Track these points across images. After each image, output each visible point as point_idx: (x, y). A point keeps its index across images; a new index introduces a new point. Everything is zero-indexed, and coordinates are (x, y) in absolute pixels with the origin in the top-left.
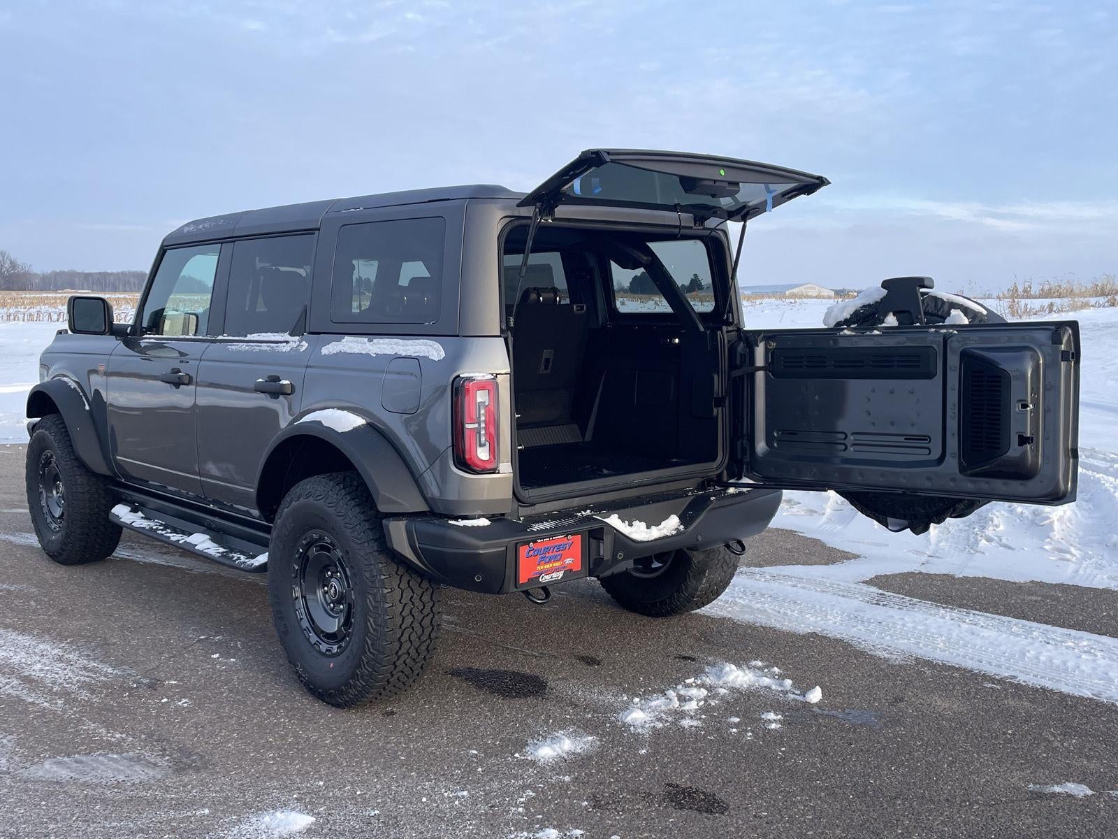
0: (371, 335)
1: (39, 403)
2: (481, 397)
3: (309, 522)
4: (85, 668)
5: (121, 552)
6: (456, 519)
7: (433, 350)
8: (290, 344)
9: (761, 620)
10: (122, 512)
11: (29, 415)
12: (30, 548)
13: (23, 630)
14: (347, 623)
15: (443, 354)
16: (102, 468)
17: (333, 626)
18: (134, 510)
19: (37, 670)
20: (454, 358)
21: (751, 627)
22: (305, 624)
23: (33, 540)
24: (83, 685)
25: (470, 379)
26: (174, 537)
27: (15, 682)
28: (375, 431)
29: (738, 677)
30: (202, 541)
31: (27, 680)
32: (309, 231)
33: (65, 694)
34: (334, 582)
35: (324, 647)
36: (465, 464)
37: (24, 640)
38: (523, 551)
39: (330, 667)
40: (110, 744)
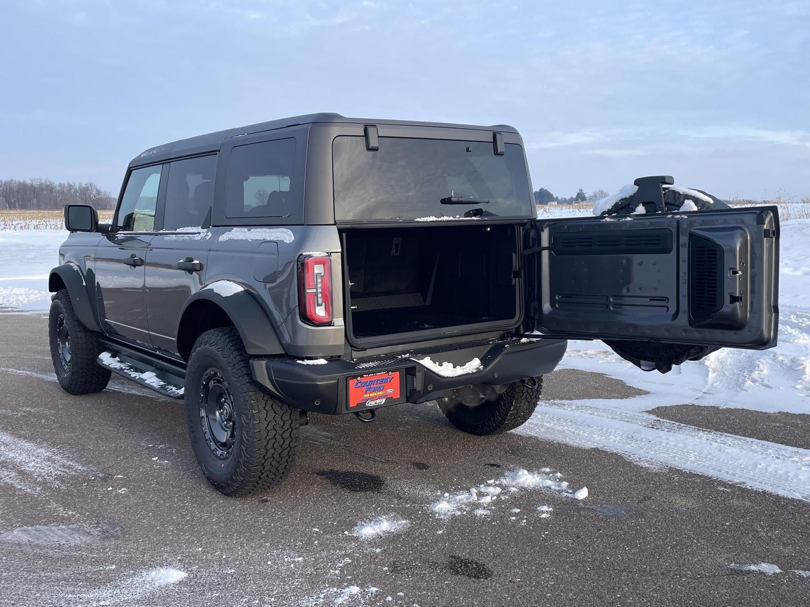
0: (249, 226)
1: (56, 282)
2: (318, 269)
3: (208, 362)
4: (63, 466)
5: (112, 386)
6: (303, 359)
7: (286, 235)
8: (201, 234)
10: (106, 358)
11: (51, 290)
13: (30, 439)
14: (232, 435)
15: (293, 238)
16: (92, 325)
17: (224, 437)
18: (113, 356)
19: (30, 467)
20: (301, 242)
21: (550, 443)
22: (208, 436)
23: (54, 377)
24: (60, 478)
25: (310, 256)
26: (133, 374)
27: (13, 474)
28: (249, 295)
29: (527, 479)
30: (151, 378)
31: (22, 473)
32: (213, 152)
33: (44, 484)
34: (226, 406)
35: (219, 452)
36: (309, 320)
37: (28, 445)
38: (352, 383)
39: (221, 467)
40: (63, 518)
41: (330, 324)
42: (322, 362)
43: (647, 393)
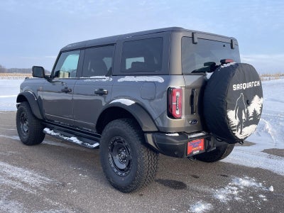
0: (135, 75)
1: (21, 98)
2: (178, 94)
4: (41, 179)
5: (44, 142)
7: (160, 79)
8: (105, 79)
9: (240, 163)
10: (47, 130)
11: (17, 102)
12: (17, 140)
13: (19, 166)
14: (128, 166)
15: (163, 81)
16: (40, 117)
17: (123, 166)
18: (51, 130)
19: (26, 180)
20: (167, 82)
21: (237, 165)
22: (112, 166)
23: (18, 138)
24: (42, 185)
25: (173, 88)
26: (65, 138)
27: (20, 184)
28: (138, 105)
29: (245, 182)
30: (74, 139)
31: (23, 183)
32: (113, 45)
33: (36, 188)
34: (122, 153)
35: (119, 173)
36: (171, 116)
37: (20, 169)
38: (189, 143)
39: (123, 179)
40: (55, 206)
41: (180, 118)
42: (177, 135)
43: (254, 144)
